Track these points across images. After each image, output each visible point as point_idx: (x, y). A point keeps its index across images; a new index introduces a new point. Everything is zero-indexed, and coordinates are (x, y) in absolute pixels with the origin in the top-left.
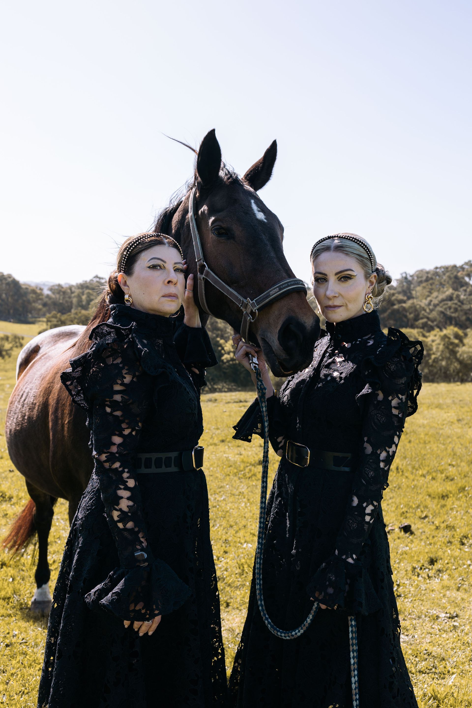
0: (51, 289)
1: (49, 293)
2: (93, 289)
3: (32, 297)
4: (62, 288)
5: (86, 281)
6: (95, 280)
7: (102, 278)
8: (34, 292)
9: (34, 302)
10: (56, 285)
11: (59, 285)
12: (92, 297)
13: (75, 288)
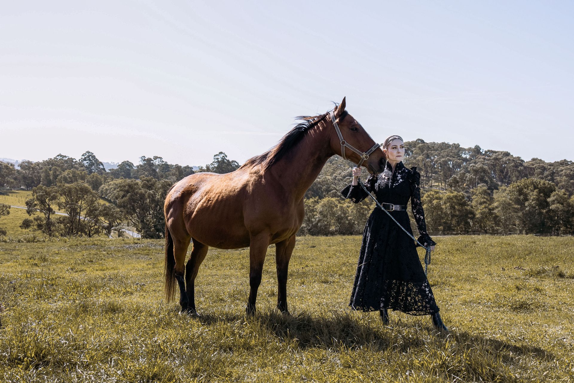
0: (21, 166)
1: (19, 168)
2: (59, 166)
3: (5, 172)
4: (32, 164)
5: (51, 159)
6: (59, 158)
7: (66, 157)
8: (7, 167)
9: (7, 176)
10: (26, 162)
11: (29, 162)
12: (58, 173)
13: (42, 165)
